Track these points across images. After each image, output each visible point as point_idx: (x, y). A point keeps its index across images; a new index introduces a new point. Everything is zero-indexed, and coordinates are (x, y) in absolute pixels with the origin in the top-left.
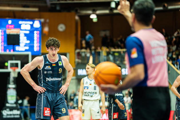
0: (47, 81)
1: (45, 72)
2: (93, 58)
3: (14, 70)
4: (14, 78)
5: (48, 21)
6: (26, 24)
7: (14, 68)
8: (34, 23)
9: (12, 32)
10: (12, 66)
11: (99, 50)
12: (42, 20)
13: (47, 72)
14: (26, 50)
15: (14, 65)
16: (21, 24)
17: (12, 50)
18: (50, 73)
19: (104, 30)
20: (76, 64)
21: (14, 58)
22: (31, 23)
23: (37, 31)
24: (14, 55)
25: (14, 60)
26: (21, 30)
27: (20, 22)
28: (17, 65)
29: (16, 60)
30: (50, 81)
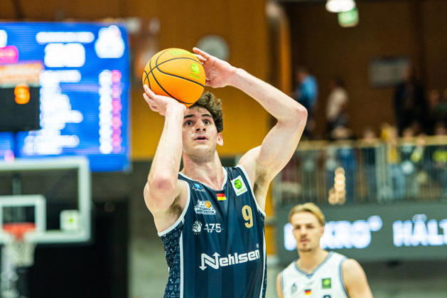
0: (203, 268)
1: (198, 228)
2: (346, 175)
3: (19, 237)
4: (19, 270)
5: (154, 26)
6: (65, 43)
7: (15, 228)
8: (96, 37)
9: (10, 77)
10: (9, 218)
11: (369, 140)
12: (133, 25)
13: (203, 227)
14: (67, 152)
15: (20, 215)
16: (45, 45)
17: (8, 153)
18: (214, 231)
19: (389, 59)
20: (274, 201)
21: (16, 185)
22: (87, 37)
23: (111, 69)
24: (16, 175)
25: (17, 194)
26: (47, 68)
27: (42, 37)
28: (28, 215)
29: (24, 192)
30: (216, 267)
